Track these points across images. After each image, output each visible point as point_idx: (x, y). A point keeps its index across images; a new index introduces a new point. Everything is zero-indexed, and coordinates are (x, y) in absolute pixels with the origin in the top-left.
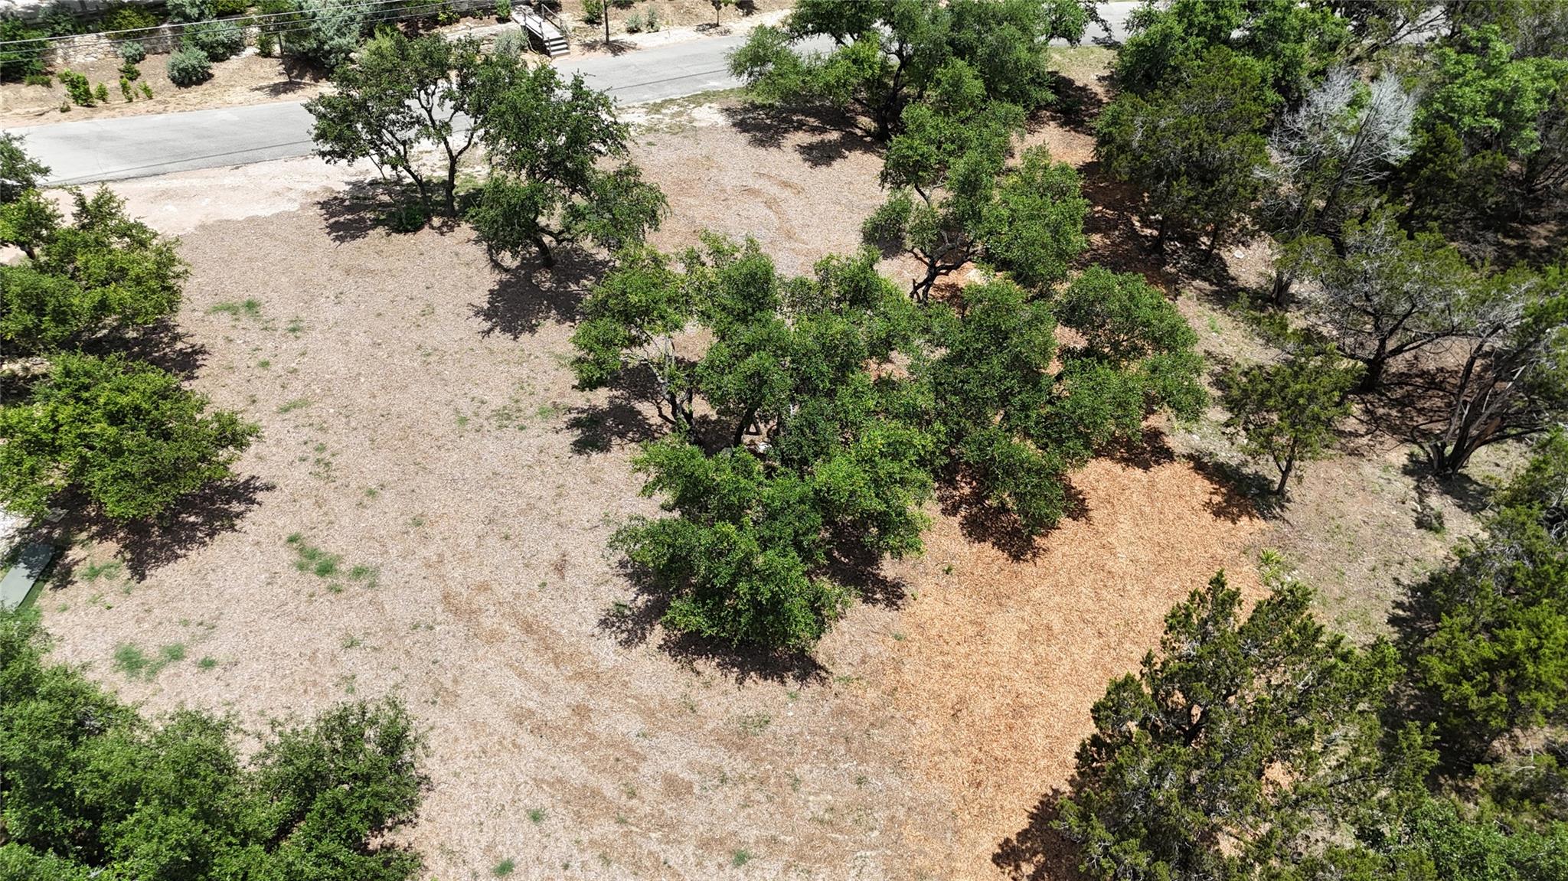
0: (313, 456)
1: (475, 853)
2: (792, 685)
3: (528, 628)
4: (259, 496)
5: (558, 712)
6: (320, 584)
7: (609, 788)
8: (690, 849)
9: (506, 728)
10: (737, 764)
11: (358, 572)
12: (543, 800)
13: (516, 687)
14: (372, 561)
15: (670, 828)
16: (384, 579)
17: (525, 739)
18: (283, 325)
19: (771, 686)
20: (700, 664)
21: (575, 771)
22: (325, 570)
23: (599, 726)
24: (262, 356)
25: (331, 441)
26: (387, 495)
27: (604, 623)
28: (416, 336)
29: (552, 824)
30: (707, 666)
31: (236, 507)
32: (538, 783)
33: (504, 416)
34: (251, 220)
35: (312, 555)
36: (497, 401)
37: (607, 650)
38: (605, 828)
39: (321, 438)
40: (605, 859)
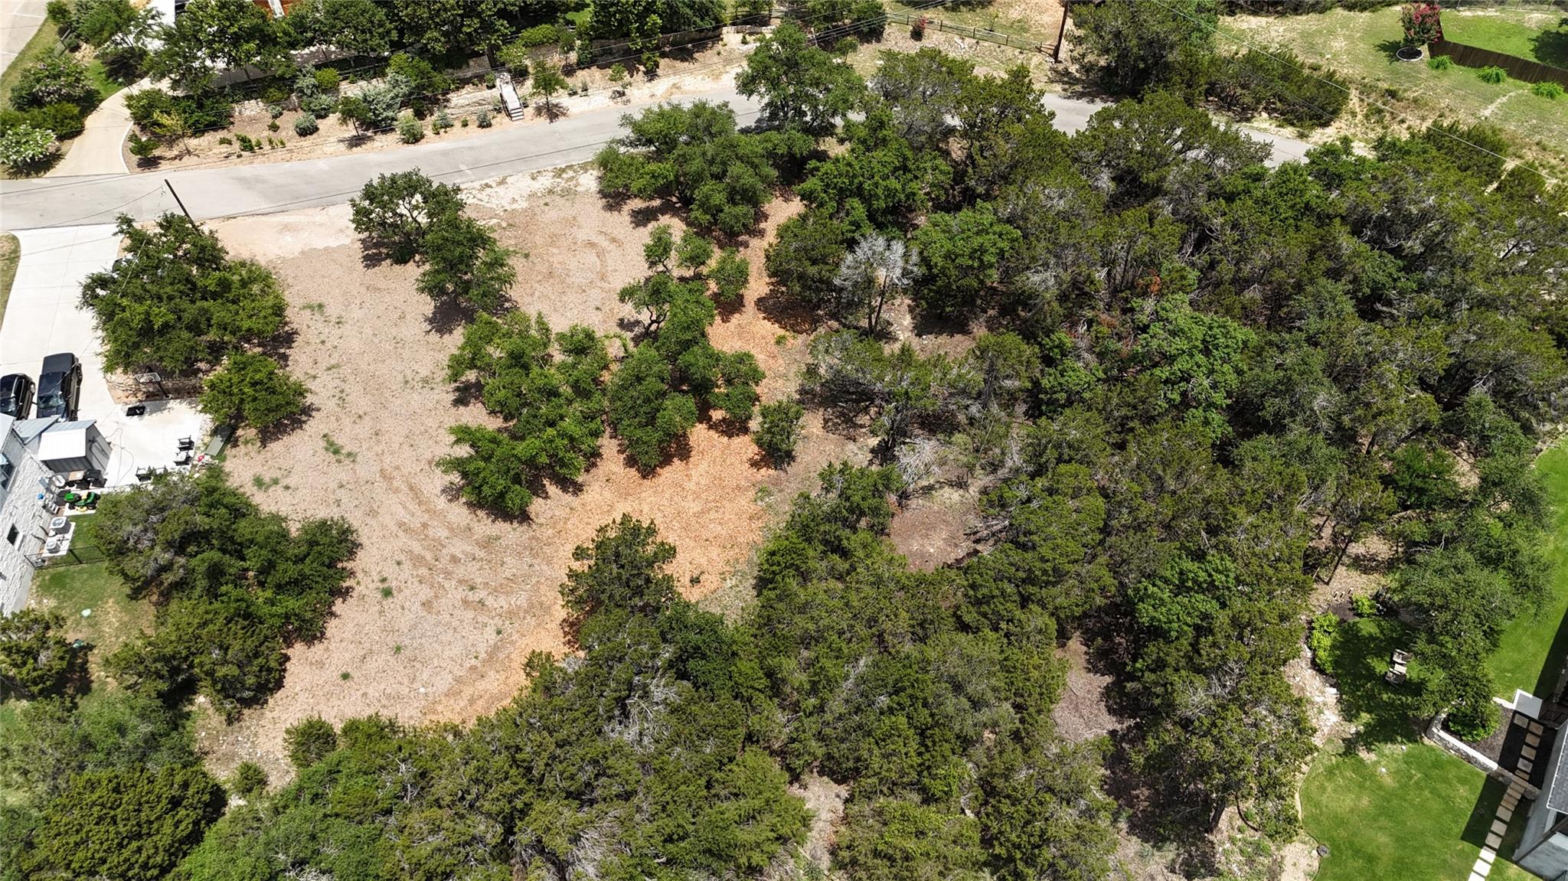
0: (338, 395)
1: (374, 573)
2: (515, 524)
3: (411, 489)
4: (314, 414)
5: (416, 524)
6: (333, 458)
7: (429, 556)
8: (454, 582)
9: (395, 529)
10: (482, 554)
11: (349, 454)
12: (403, 558)
13: (401, 512)
14: (355, 450)
15: (448, 574)
16: (358, 459)
17: (401, 534)
18: (334, 320)
19: (507, 526)
20: (479, 512)
21: (417, 548)
22: (336, 452)
23: (431, 532)
24: (323, 337)
25: (346, 387)
26: (367, 418)
27: (443, 491)
28: (394, 331)
29: (404, 567)
30: (481, 513)
31: (304, 418)
32: (402, 551)
33: (425, 381)
34: (326, 249)
35: (332, 444)
36: (424, 372)
37: (441, 502)
38: (423, 571)
39: (343, 386)
40: (421, 582)
